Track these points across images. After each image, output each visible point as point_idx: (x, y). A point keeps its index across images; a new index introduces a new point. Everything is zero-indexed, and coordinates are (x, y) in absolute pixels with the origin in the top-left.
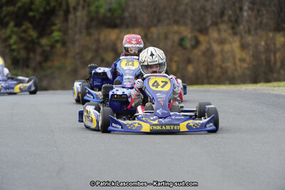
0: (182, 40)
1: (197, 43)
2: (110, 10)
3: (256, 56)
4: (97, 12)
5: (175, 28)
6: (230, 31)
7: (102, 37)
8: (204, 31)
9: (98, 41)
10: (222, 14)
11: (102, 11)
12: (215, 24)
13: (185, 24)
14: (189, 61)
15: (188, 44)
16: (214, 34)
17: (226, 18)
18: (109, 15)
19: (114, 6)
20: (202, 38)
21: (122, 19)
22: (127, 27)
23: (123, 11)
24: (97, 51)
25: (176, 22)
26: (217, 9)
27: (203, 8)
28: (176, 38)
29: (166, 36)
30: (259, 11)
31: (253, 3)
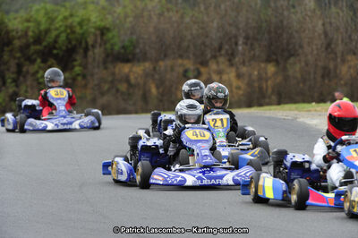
0: (186, 71)
1: (199, 74)
2: (123, 47)
3: (250, 84)
4: (112, 49)
5: (180, 61)
6: (227, 63)
7: (117, 70)
8: (204, 63)
9: (113, 74)
10: (220, 49)
11: (116, 48)
12: (214, 57)
13: (188, 58)
15: (191, 75)
16: (213, 66)
17: (223, 52)
18: (122, 51)
19: (127, 43)
20: (203, 70)
21: (134, 55)
22: (139, 61)
23: (135, 47)
24: (112, 82)
25: (181, 56)
26: (216, 45)
27: (204, 43)
28: (181, 70)
29: (172, 69)
30: (252, 45)
31: (247, 38)
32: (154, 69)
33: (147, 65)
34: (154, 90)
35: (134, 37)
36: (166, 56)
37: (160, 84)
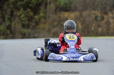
0: (96, 17)
1: (103, 18)
2: (65, 4)
4: (59, 5)
5: (94, 12)
7: (61, 15)
8: (106, 13)
9: (60, 17)
11: (62, 4)
12: (111, 10)
13: (98, 10)
14: (99, 26)
15: (99, 19)
16: (110, 15)
18: (64, 6)
19: (67, 2)
20: (105, 16)
21: (70, 8)
22: (73, 11)
23: (71, 4)
24: (59, 21)
25: (94, 9)
26: (112, 4)
27: (106, 3)
28: (94, 16)
29: (89, 15)
32: (81, 15)
33: (77, 13)
34: (80, 26)
36: (86, 9)
37: (83, 23)
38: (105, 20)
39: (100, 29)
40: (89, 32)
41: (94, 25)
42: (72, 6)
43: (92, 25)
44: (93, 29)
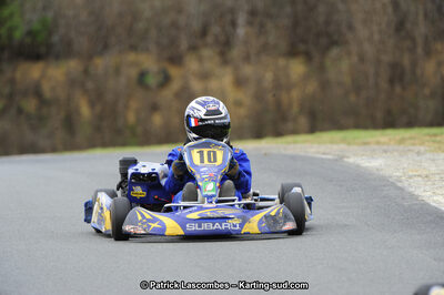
0: (142, 75)
1: (166, 80)
2: (30, 33)
3: (259, 96)
4: (10, 37)
5: (132, 57)
6: (217, 59)
7: (18, 75)
8: (176, 60)
9: (12, 81)
10: (204, 33)
11: (18, 35)
12: (193, 48)
13: (147, 50)
14: (154, 108)
15: (152, 80)
16: (192, 64)
17: (210, 39)
18: (28, 40)
19: (36, 26)
20: (174, 71)
21: (49, 46)
22: (58, 57)
23: (50, 34)
24: (11, 96)
25: (133, 48)
26: (196, 25)
27: (175, 25)
28: (134, 73)
29: (117, 71)
30: (262, 26)
31: (253, 13)
32: (86, 72)
33: (73, 65)
34: (85, 110)
35: (50, 15)
36: (106, 47)
37: (97, 98)
38: (175, 85)
39: (157, 119)
40: (118, 132)
41: (134, 105)
42: (55, 38)
43: (126, 107)
44: (131, 118)
